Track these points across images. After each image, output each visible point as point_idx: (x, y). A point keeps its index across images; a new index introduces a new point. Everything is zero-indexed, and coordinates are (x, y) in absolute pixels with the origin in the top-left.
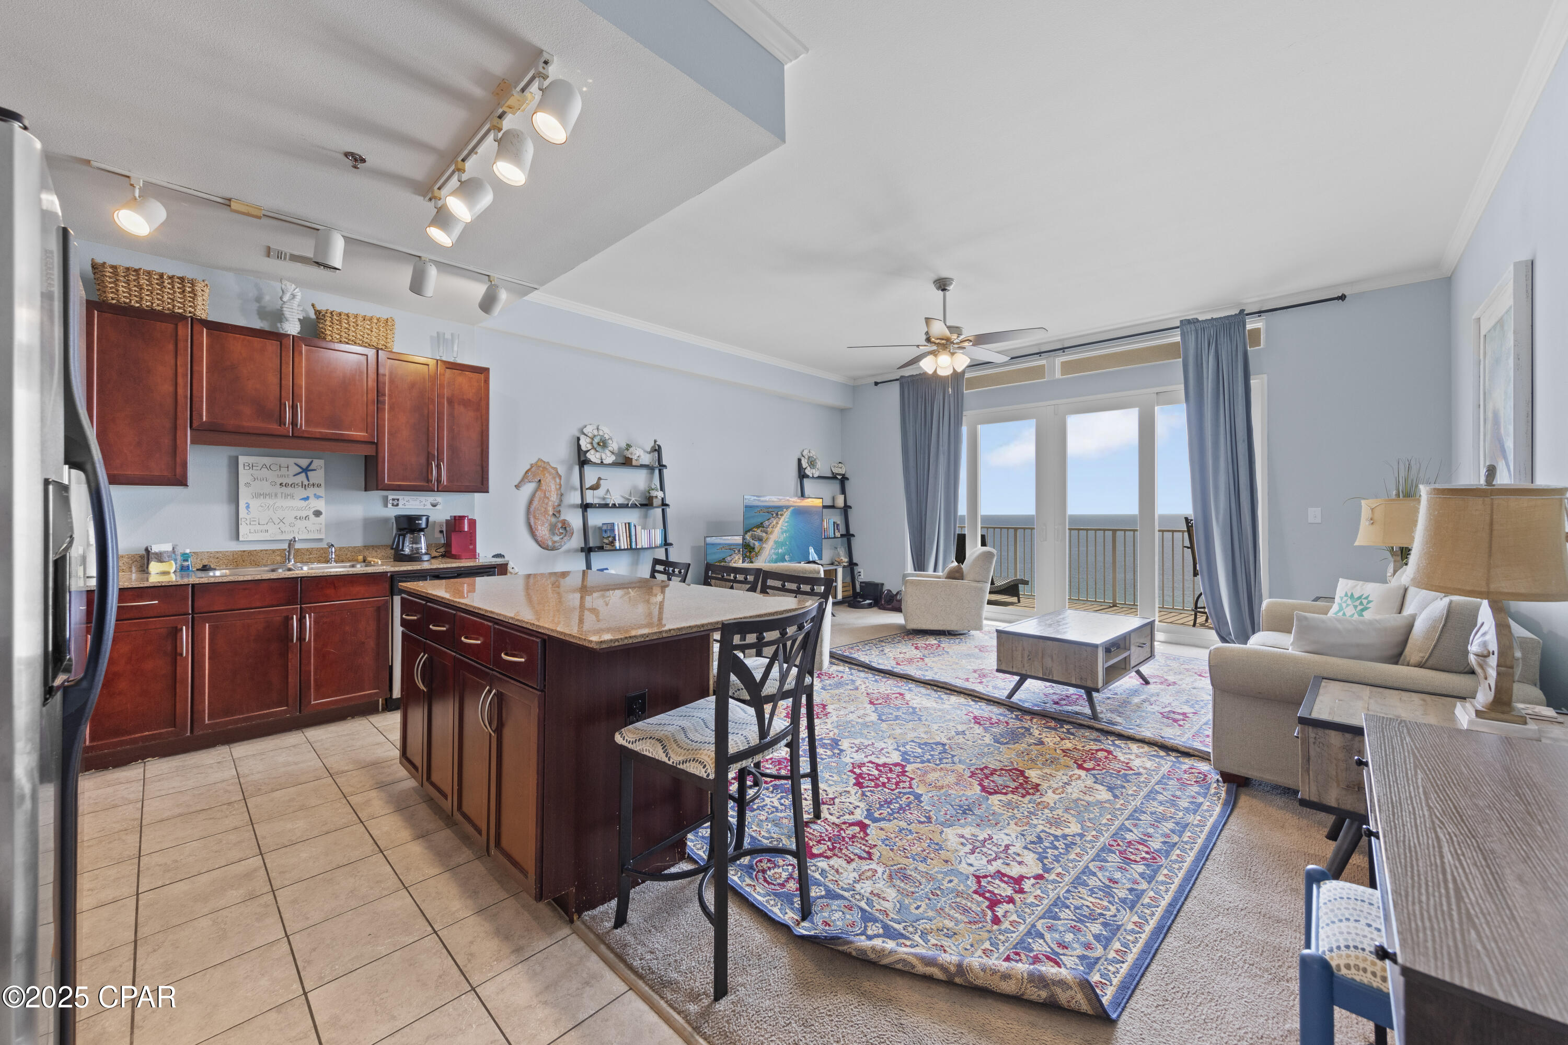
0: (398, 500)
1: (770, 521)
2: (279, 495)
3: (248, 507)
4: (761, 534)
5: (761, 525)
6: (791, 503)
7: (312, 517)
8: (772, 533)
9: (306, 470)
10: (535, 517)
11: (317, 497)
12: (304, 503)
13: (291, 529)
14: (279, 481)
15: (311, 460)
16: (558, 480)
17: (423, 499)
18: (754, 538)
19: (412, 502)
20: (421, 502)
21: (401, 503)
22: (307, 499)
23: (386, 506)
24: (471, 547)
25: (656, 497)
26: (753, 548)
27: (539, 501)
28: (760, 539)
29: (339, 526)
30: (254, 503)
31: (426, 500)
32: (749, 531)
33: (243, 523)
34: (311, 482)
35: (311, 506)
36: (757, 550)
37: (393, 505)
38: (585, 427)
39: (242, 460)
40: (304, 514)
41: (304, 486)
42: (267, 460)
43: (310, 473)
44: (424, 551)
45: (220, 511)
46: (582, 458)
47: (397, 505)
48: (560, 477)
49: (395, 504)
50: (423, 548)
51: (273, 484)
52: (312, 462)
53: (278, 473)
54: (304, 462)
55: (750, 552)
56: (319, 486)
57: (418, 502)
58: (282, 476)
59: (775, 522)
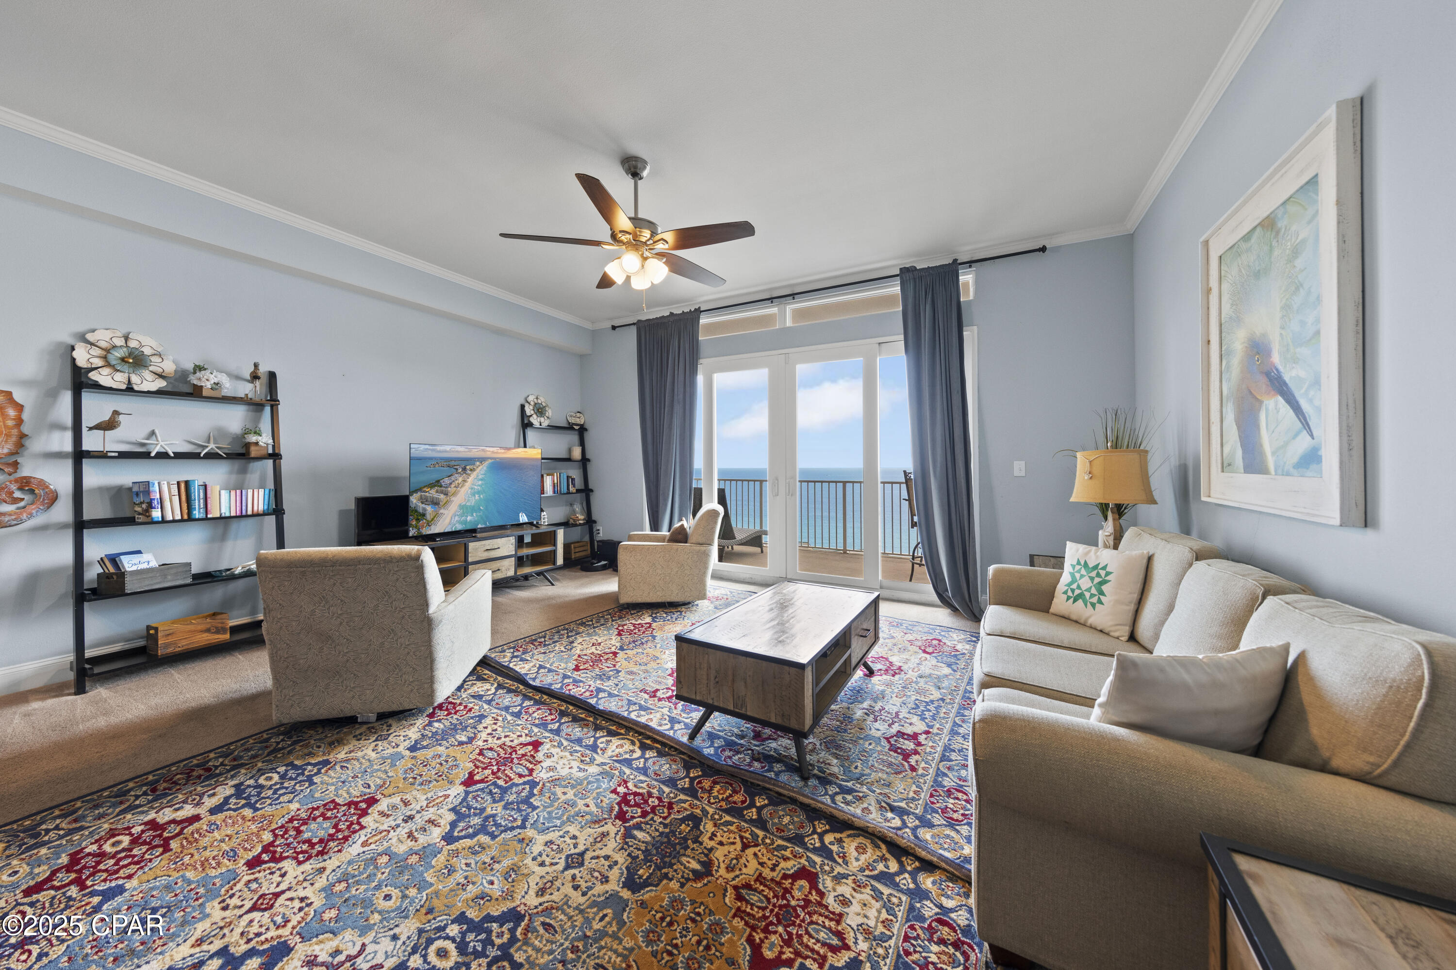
1: (453, 478)
4: (436, 495)
5: (437, 484)
6: (488, 454)
8: (455, 494)
18: (424, 500)
26: (424, 515)
28: (435, 503)
32: (416, 491)
36: (429, 517)
55: (418, 520)
59: (460, 479)
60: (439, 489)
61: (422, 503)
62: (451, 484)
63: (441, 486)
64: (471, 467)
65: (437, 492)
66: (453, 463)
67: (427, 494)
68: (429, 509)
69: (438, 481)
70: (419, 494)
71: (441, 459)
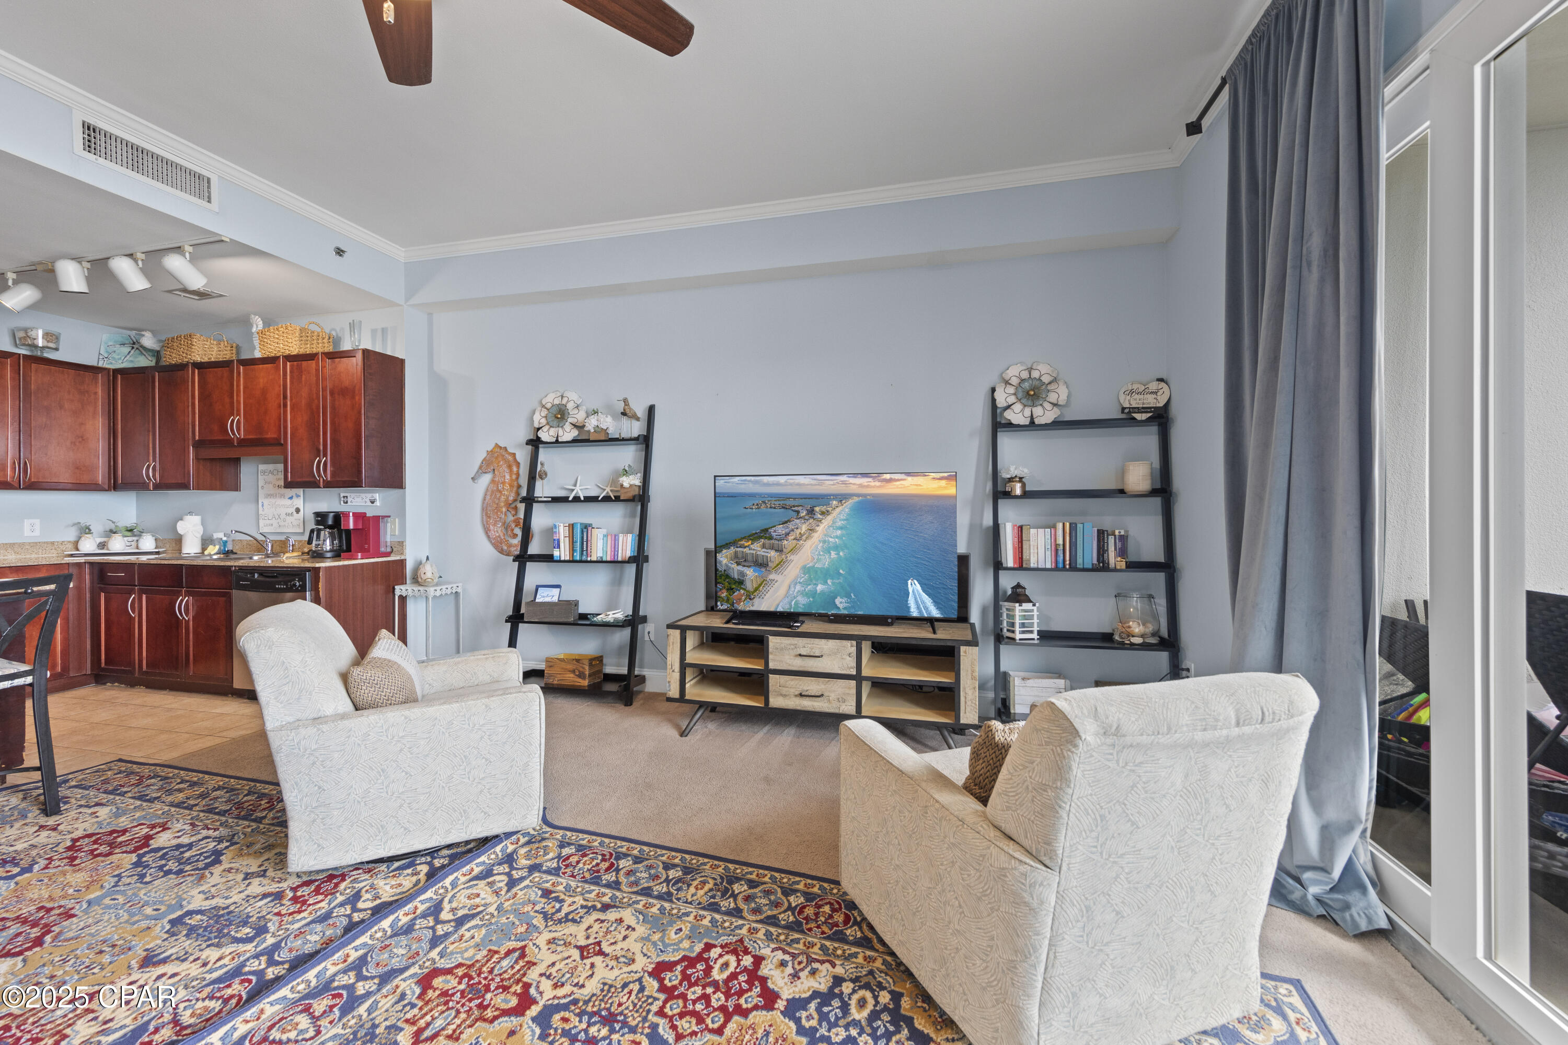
0: (347, 497)
1: (791, 526)
2: (277, 495)
3: (262, 506)
4: (762, 553)
6: (853, 489)
7: (294, 513)
8: (793, 550)
11: (298, 496)
12: (289, 502)
13: (283, 524)
14: (277, 484)
17: (363, 495)
18: (741, 560)
19: (356, 499)
21: (349, 500)
22: (291, 498)
23: (340, 504)
26: (740, 583)
28: (761, 564)
30: (266, 502)
31: (367, 498)
32: (727, 546)
33: (261, 519)
35: (294, 504)
36: (749, 586)
39: (260, 468)
40: (290, 511)
42: (270, 467)
44: (328, 548)
47: (347, 502)
49: (345, 501)
51: (274, 486)
53: (277, 477)
55: (730, 590)
57: (360, 500)
58: (279, 479)
59: (804, 528)
60: (767, 542)
61: (738, 564)
62: (787, 534)
63: (771, 538)
64: (824, 508)
65: (764, 546)
66: (791, 502)
67: (746, 550)
68: (750, 573)
69: (765, 530)
70: (732, 550)
71: (771, 496)
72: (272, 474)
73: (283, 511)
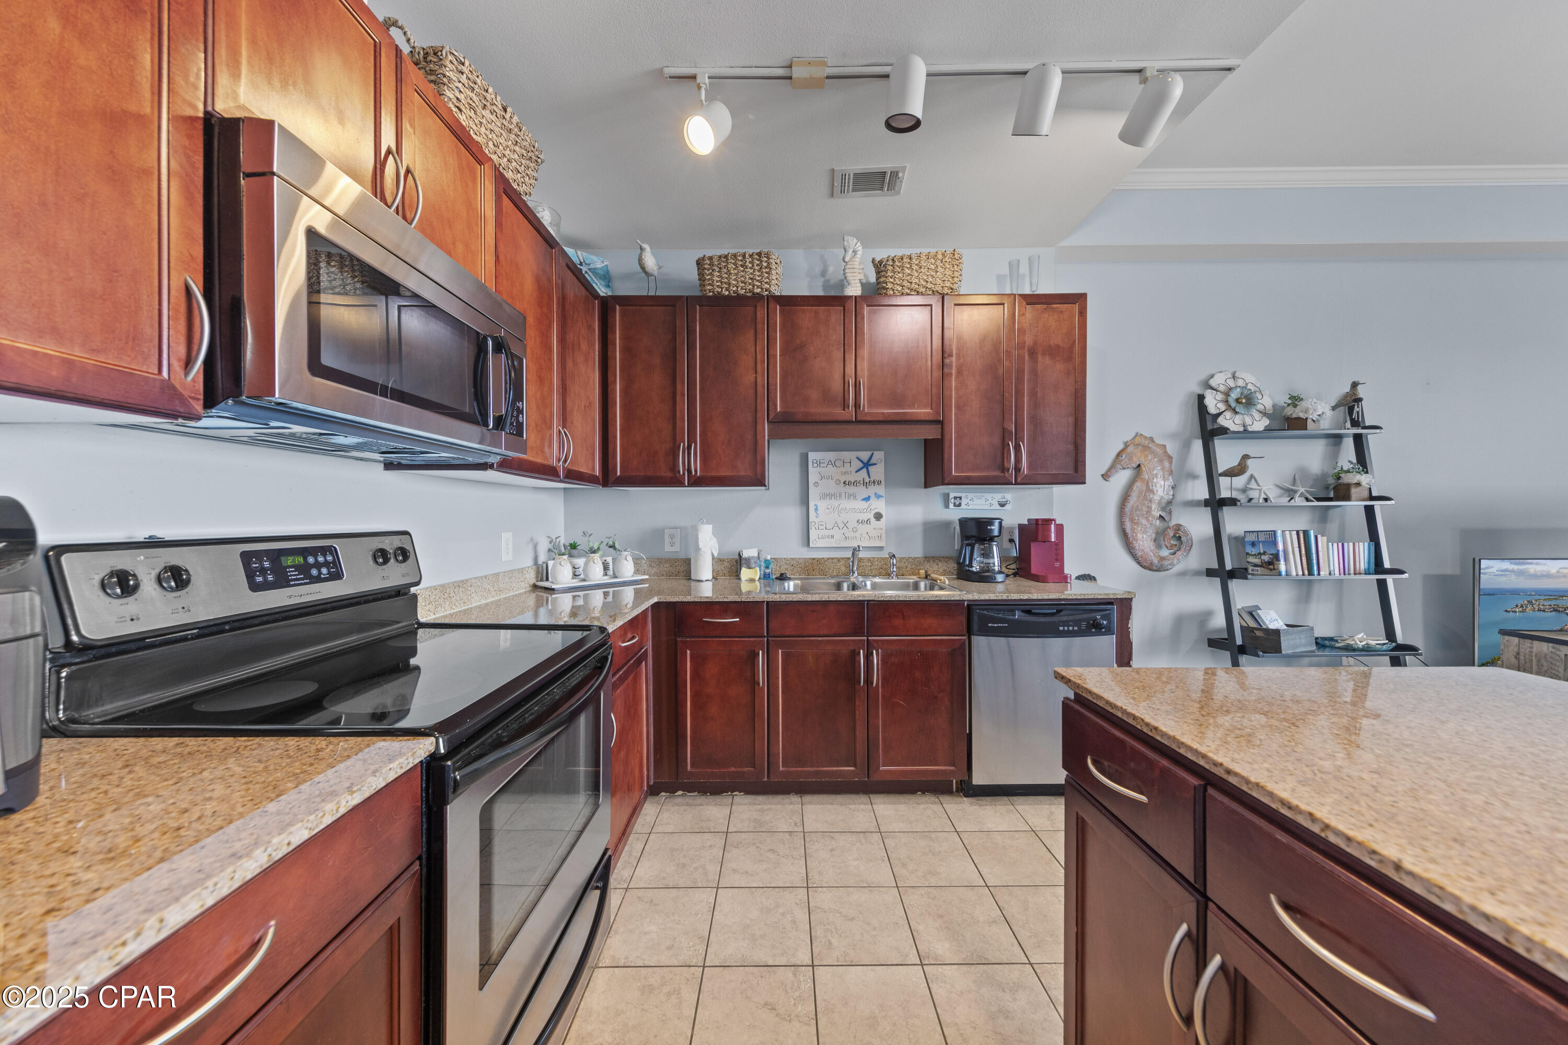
0: (960, 498)
2: (843, 495)
3: (816, 509)
7: (873, 520)
9: (867, 465)
10: (1132, 520)
11: (878, 497)
12: (864, 505)
13: (854, 535)
14: (843, 479)
15: (871, 453)
16: (1167, 464)
17: (989, 496)
19: (976, 501)
20: (987, 500)
21: (964, 502)
22: (867, 499)
23: (947, 506)
24: (1057, 564)
25: (1358, 484)
27: (1139, 497)
29: (899, 531)
30: (822, 505)
31: (993, 498)
33: (813, 528)
34: (872, 480)
35: (872, 507)
37: (955, 505)
38: (1212, 376)
39: (812, 456)
40: (865, 517)
41: (866, 484)
42: (831, 455)
43: (871, 468)
44: (996, 568)
45: (793, 513)
46: (1210, 427)
47: (960, 505)
48: (1170, 458)
49: (957, 503)
50: (996, 564)
51: (838, 482)
52: (873, 454)
53: (843, 470)
54: (865, 455)
56: (879, 483)
57: (982, 501)
58: (846, 473)
72: (834, 465)
73: (853, 518)
